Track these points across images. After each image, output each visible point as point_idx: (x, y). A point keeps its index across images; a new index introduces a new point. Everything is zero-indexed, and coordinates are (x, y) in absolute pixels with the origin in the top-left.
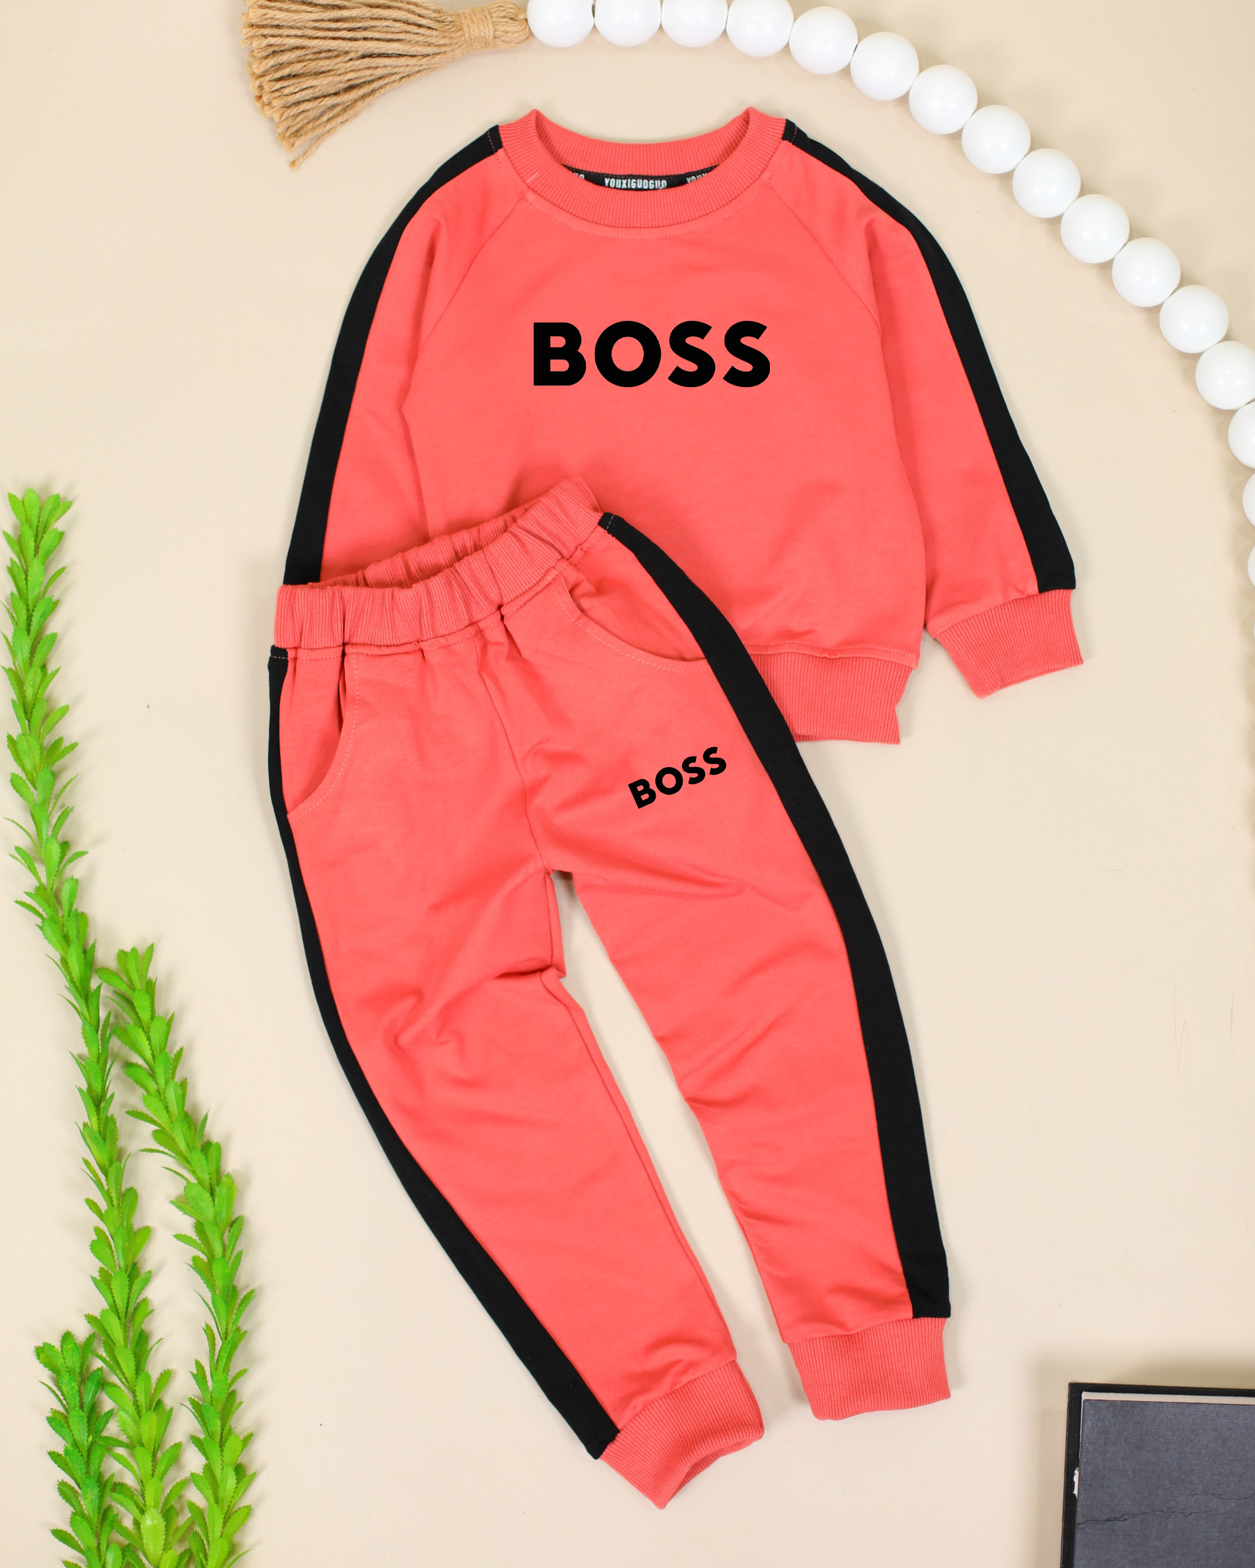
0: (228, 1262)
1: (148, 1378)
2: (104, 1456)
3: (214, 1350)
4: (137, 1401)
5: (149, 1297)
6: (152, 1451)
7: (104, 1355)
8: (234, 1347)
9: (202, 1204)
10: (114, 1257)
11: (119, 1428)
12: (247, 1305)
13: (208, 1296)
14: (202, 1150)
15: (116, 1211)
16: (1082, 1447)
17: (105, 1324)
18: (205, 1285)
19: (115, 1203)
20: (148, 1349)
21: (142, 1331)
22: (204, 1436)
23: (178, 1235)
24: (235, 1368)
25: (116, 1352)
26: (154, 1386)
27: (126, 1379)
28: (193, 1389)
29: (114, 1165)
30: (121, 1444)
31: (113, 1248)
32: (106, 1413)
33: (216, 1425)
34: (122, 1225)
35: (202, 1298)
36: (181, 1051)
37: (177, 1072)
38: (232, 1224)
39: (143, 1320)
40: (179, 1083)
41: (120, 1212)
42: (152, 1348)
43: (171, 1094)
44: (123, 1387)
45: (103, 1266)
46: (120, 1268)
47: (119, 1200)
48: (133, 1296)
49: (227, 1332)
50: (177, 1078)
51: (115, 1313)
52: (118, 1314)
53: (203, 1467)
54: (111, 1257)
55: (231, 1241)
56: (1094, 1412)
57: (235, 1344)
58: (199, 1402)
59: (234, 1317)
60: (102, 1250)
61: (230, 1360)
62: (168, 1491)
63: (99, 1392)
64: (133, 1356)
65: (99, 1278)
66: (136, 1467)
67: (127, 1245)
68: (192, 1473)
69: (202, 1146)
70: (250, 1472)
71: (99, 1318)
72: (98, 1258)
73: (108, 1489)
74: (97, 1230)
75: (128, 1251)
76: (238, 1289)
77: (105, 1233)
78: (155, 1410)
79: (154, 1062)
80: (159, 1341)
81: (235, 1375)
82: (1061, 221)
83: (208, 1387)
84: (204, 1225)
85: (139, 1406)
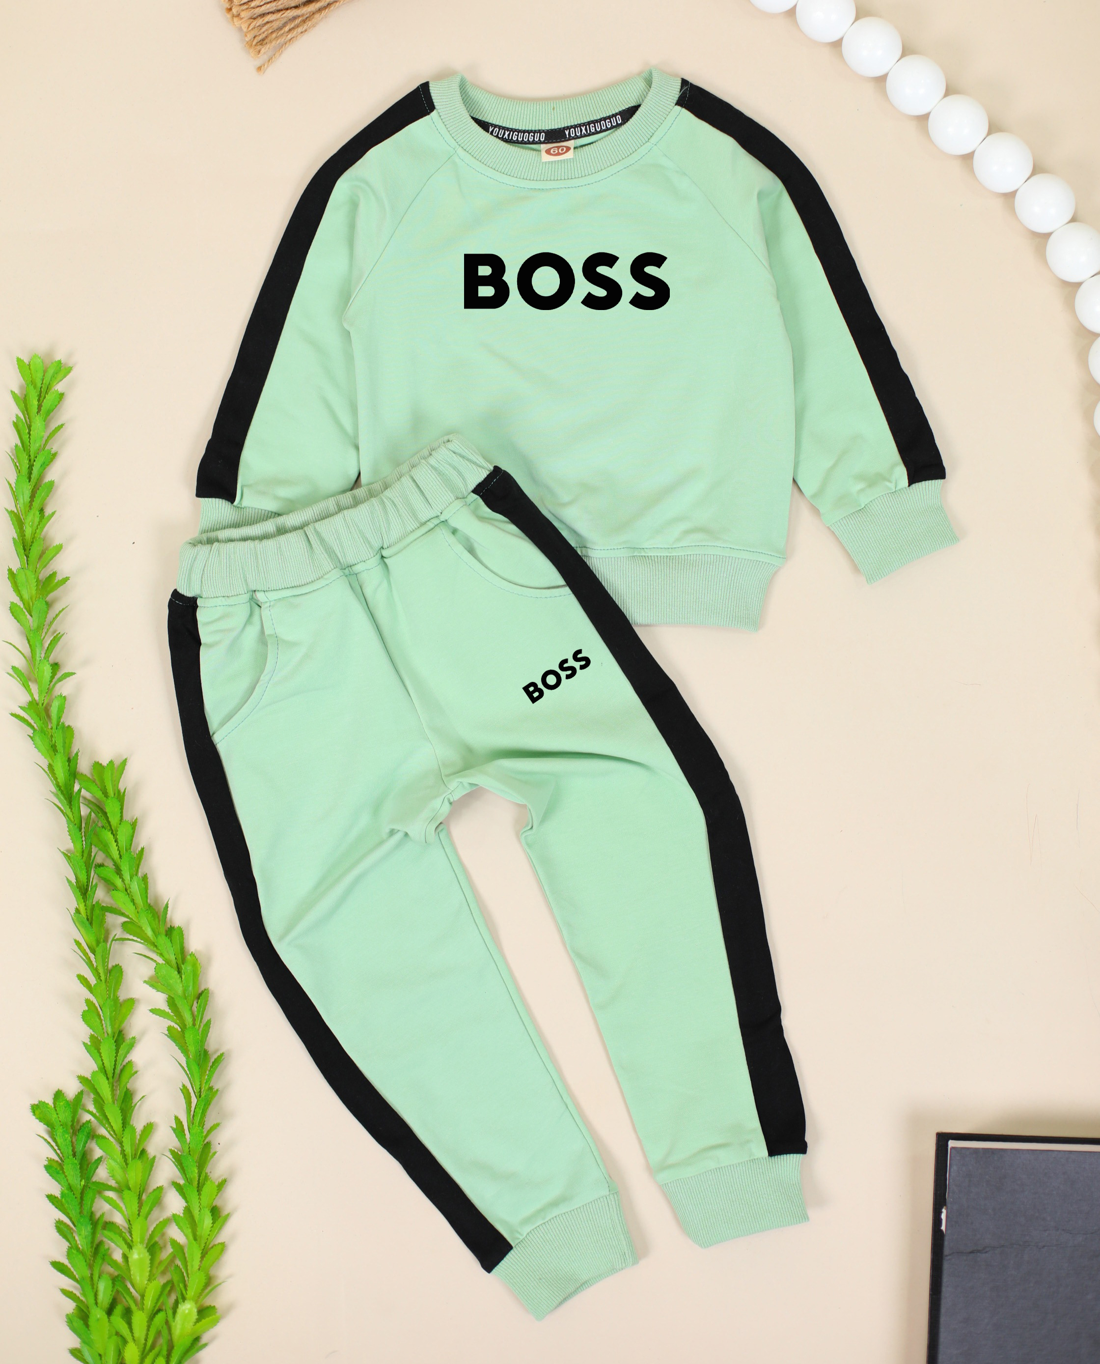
0: (198, 1030)
1: (133, 1130)
2: (95, 1198)
3: (191, 1106)
4: (124, 1151)
5: (133, 1060)
6: (138, 1193)
7: (94, 1111)
9: (171, 982)
10: (102, 1025)
11: (109, 1175)
12: (217, 1067)
13: (183, 1060)
14: (166, 935)
15: (103, 986)
16: (949, 1189)
17: (95, 1084)
18: (180, 1051)
19: (103, 978)
20: (133, 1105)
21: (127, 1089)
22: (184, 1182)
23: (152, 1009)
24: (209, 1122)
26: (138, 1137)
27: (114, 1131)
28: (173, 1142)
29: (100, 945)
30: (110, 1188)
31: (102, 1018)
32: (96, 1160)
33: (194, 1172)
34: (109, 997)
35: (178, 1062)
36: (143, 849)
37: (140, 870)
38: (199, 997)
39: (129, 1079)
40: (141, 878)
41: (106, 985)
42: (136, 1104)
44: (111, 1139)
45: (93, 1033)
46: (108, 1034)
47: (106, 975)
48: (119, 1059)
49: (201, 1091)
50: (140, 874)
51: (104, 1075)
52: (107, 1074)
53: (183, 1209)
54: (100, 1025)
55: (199, 1011)
56: (958, 1158)
57: (208, 1101)
58: (179, 1152)
59: (206, 1077)
60: (92, 1020)
61: (205, 1115)
62: (152, 1229)
63: (88, 1142)
64: (120, 1111)
65: (89, 1044)
66: (124, 1208)
67: (113, 1015)
68: (173, 1214)
69: (166, 931)
70: (225, 1213)
71: (90, 1078)
72: (89, 1026)
73: (99, 1227)
74: (88, 1002)
75: (115, 1020)
76: (209, 1053)
77: (94, 1004)
78: (140, 1158)
79: (121, 861)
80: (142, 1098)
81: (209, 1128)
82: (928, 118)
83: (186, 1139)
84: (175, 1000)
85: (125, 1155)
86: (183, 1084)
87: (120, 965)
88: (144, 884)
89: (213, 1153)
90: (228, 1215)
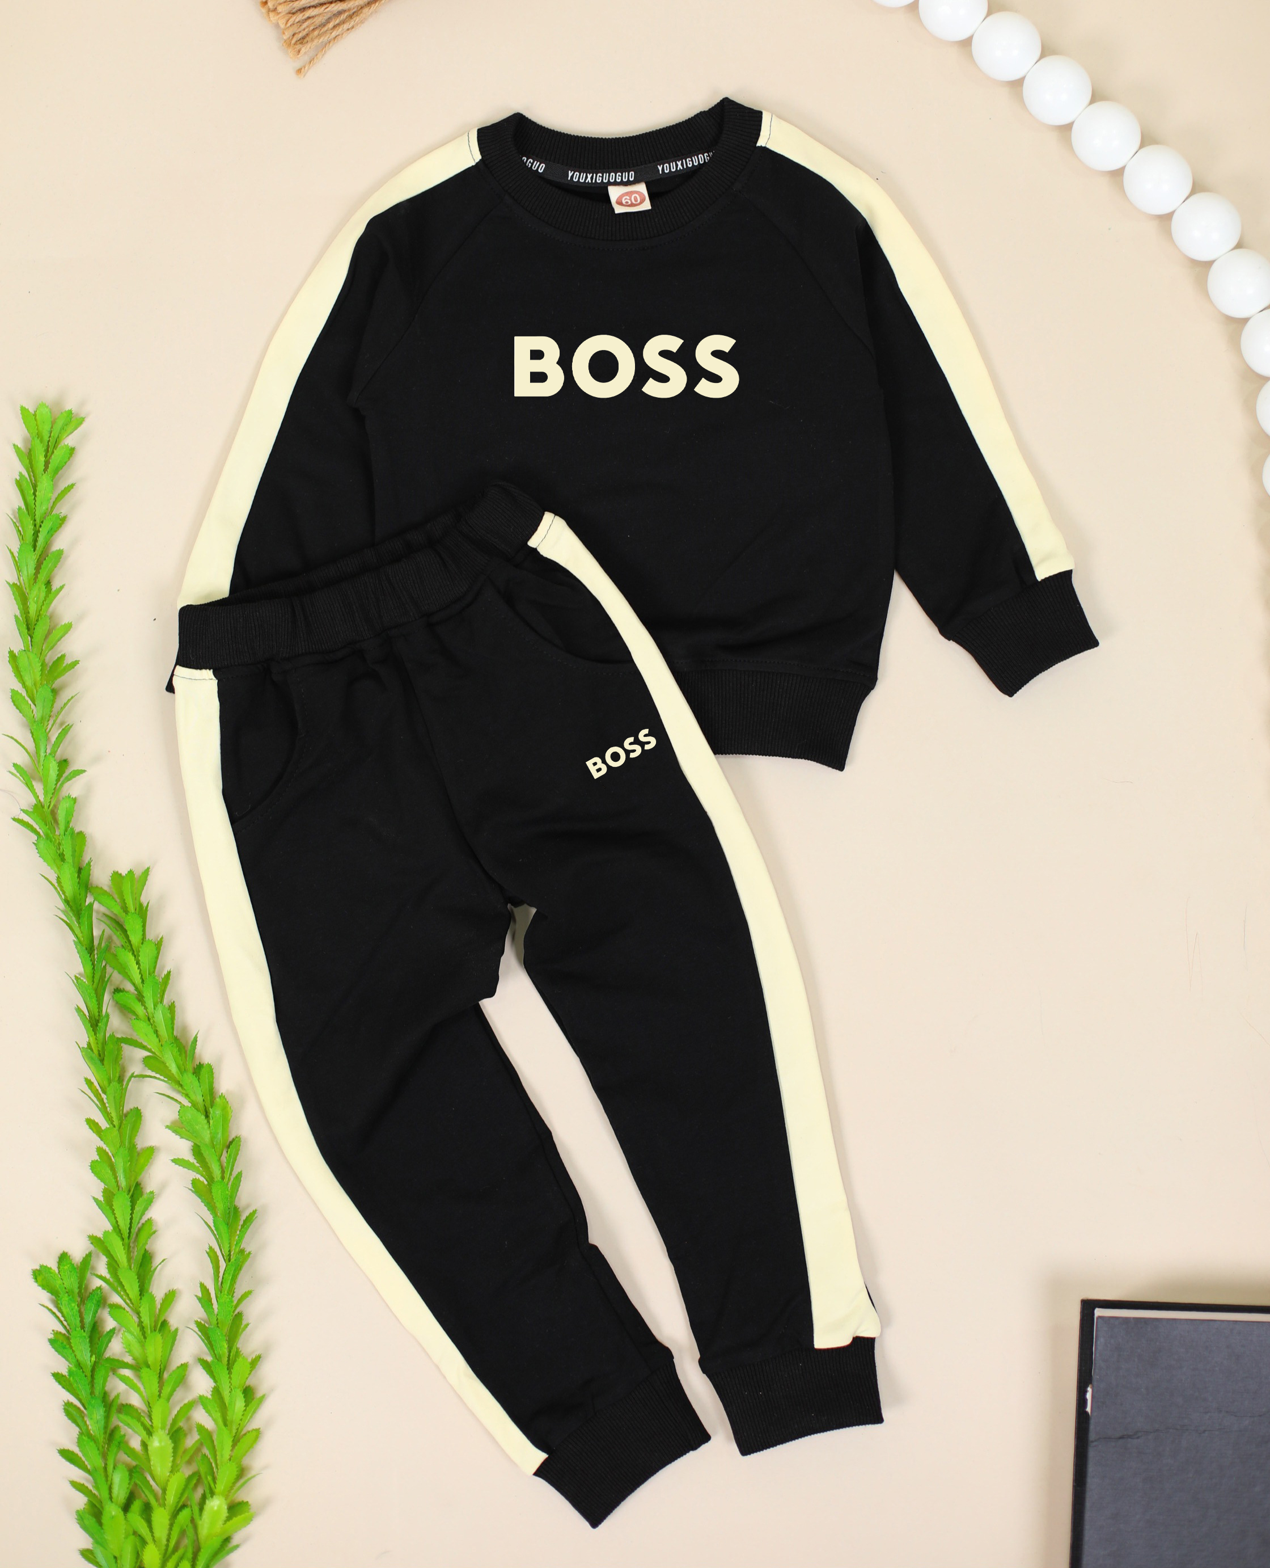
0: (228, 1183)
1: (152, 1298)
2: (109, 1376)
3: (218, 1272)
4: (142, 1322)
5: (152, 1218)
6: (158, 1372)
7: (107, 1276)
8: (238, 1268)
9: (198, 1127)
10: (116, 1177)
11: (124, 1350)
12: (249, 1227)
13: (210, 1219)
14: (194, 1073)
15: (117, 1132)
16: (1095, 1364)
17: (108, 1245)
18: (206, 1208)
19: (116, 1123)
20: (152, 1269)
21: (146, 1251)
22: (212, 1359)
23: (175, 1159)
24: (240, 1290)
26: (159, 1307)
27: (130, 1300)
28: (199, 1313)
30: (126, 1366)
31: (116, 1168)
32: (109, 1332)
33: (223, 1347)
34: (124, 1145)
35: (204, 1220)
36: (169, 973)
37: (166, 997)
38: (229, 1146)
39: (147, 1240)
40: (167, 1006)
41: (122, 1132)
42: (156, 1269)
44: (127, 1308)
45: (105, 1187)
46: (122, 1188)
47: (120, 1120)
48: (136, 1217)
49: (230, 1254)
50: (166, 1002)
51: (118, 1234)
52: (121, 1234)
53: (212, 1390)
54: (113, 1178)
56: (1107, 1329)
57: (239, 1266)
58: (205, 1325)
59: (237, 1238)
60: (104, 1171)
61: (235, 1282)
62: (175, 1412)
63: (99, 1311)
64: (137, 1277)
65: (102, 1199)
66: (142, 1389)
67: (129, 1165)
68: (200, 1396)
69: (194, 1068)
70: (259, 1394)
71: (102, 1237)
72: (100, 1178)
73: (114, 1410)
74: (99, 1150)
75: (131, 1171)
76: (239, 1210)
77: (106, 1152)
78: (160, 1330)
79: (143, 986)
80: (163, 1261)
81: (240, 1297)
82: (1071, 128)
83: (214, 1309)
84: (201, 1148)
85: (143, 1328)
86: (210, 1246)
87: (138, 1108)
88: (170, 1014)
89: (245, 1325)
90: (264, 1396)
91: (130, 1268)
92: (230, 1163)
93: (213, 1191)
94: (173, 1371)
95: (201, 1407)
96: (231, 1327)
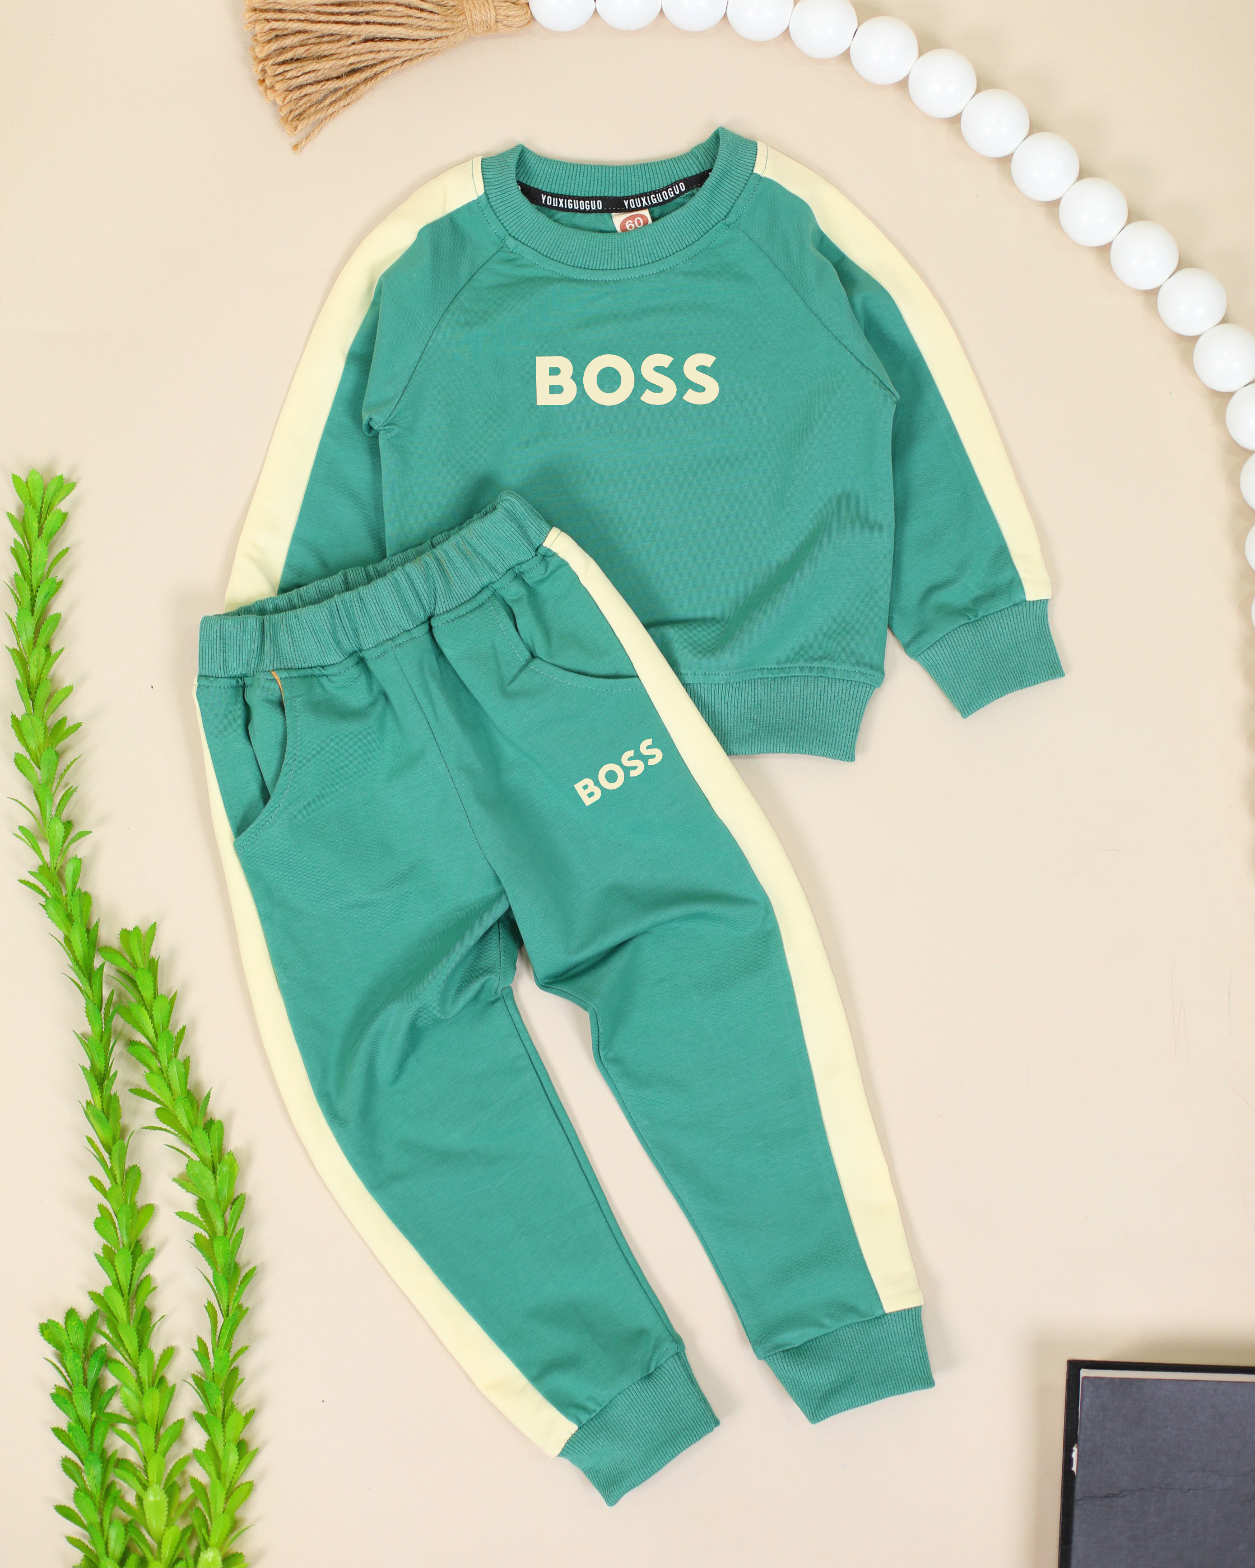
0: (229, 1239)
1: (151, 1354)
2: (108, 1433)
3: (216, 1327)
4: (140, 1378)
5: (151, 1275)
6: (155, 1427)
7: (108, 1332)
8: (236, 1324)
9: (204, 1182)
10: (117, 1234)
11: (122, 1405)
12: (248, 1282)
13: (209, 1272)
14: (205, 1128)
15: (120, 1189)
16: (1081, 1423)
17: (108, 1301)
18: (207, 1263)
19: (119, 1180)
20: (151, 1325)
21: (145, 1308)
22: (206, 1413)
23: (179, 1212)
24: (237, 1345)
25: (119, 1329)
26: (157, 1363)
27: (129, 1355)
28: (195, 1366)
29: (117, 1143)
30: (123, 1420)
31: (117, 1226)
32: (110, 1390)
33: (218, 1402)
34: (125, 1202)
35: (204, 1275)
36: (183, 1029)
37: (180, 1050)
38: (233, 1202)
39: (146, 1297)
40: (181, 1060)
41: (123, 1190)
42: (155, 1325)
43: (174, 1072)
44: (126, 1364)
45: (106, 1243)
46: (124, 1245)
47: (122, 1177)
48: (136, 1273)
49: (228, 1308)
50: (180, 1056)
51: (118, 1290)
52: (121, 1291)
53: (206, 1443)
54: (114, 1234)
55: (232, 1219)
56: (1091, 1389)
57: (236, 1321)
58: (203, 1378)
59: (236, 1293)
60: (106, 1228)
61: (232, 1337)
62: (170, 1467)
63: (102, 1369)
64: (136, 1333)
65: (102, 1255)
66: (139, 1444)
67: (130, 1222)
68: (194, 1450)
69: (205, 1124)
70: (253, 1448)
71: (103, 1295)
72: (102, 1235)
73: (111, 1467)
74: (101, 1208)
75: (131, 1229)
76: (239, 1266)
77: (108, 1210)
78: (158, 1386)
79: (157, 1040)
80: (162, 1317)
81: (236, 1352)
82: (1059, 204)
83: (210, 1363)
84: (206, 1203)
85: (141, 1383)
86: (208, 1301)
87: (138, 1166)
88: (184, 1068)
89: (241, 1380)
90: (257, 1450)
91: (130, 1324)
92: (233, 1219)
93: (215, 1246)
94: (170, 1427)
95: (196, 1460)
96: (227, 1381)
